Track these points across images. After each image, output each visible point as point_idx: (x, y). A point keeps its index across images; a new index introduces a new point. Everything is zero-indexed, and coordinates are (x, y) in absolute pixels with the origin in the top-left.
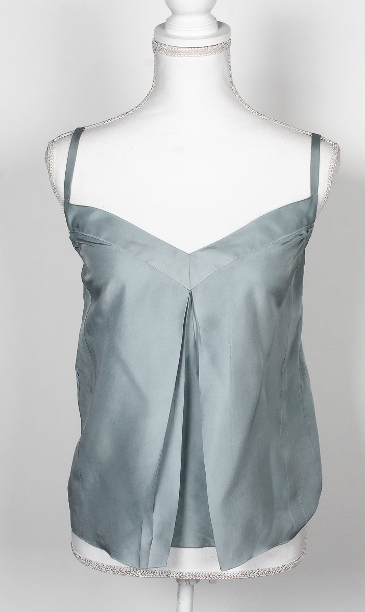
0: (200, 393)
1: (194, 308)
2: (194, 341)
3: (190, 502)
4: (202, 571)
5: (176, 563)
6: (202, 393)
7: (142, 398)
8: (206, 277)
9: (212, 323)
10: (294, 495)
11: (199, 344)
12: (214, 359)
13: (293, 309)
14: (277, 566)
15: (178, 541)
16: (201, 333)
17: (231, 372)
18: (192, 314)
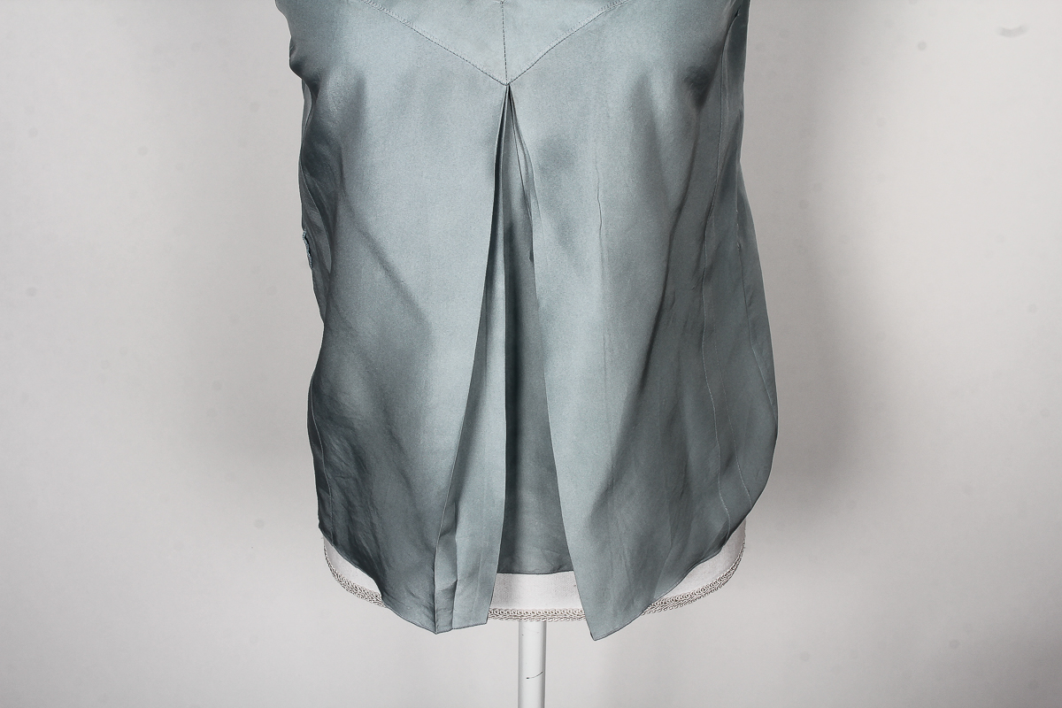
0: (538, 305)
1: (517, 124)
2: (521, 191)
3: (528, 497)
4: (557, 608)
5: (508, 596)
6: (543, 304)
7: (418, 316)
8: (541, 54)
9: (559, 156)
10: (728, 462)
11: (532, 201)
12: (565, 233)
13: (727, 102)
14: (696, 589)
15: (509, 562)
16: (536, 177)
17: (602, 260)
18: (514, 135)
